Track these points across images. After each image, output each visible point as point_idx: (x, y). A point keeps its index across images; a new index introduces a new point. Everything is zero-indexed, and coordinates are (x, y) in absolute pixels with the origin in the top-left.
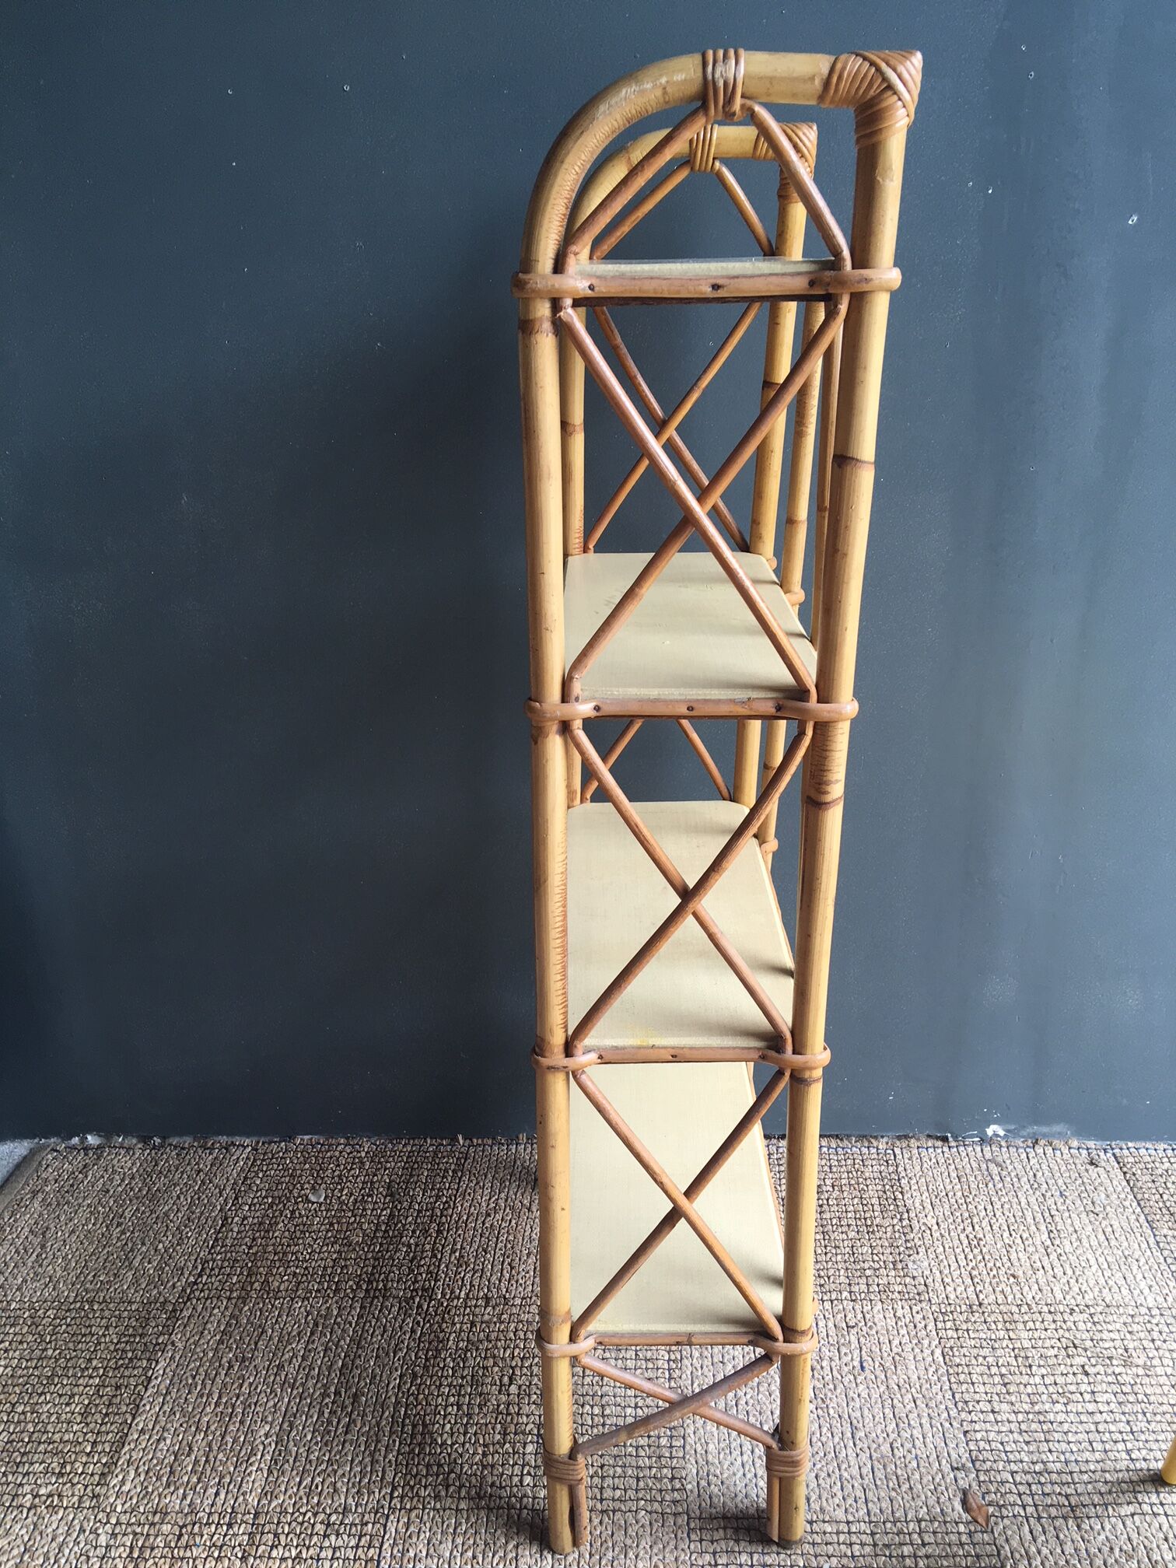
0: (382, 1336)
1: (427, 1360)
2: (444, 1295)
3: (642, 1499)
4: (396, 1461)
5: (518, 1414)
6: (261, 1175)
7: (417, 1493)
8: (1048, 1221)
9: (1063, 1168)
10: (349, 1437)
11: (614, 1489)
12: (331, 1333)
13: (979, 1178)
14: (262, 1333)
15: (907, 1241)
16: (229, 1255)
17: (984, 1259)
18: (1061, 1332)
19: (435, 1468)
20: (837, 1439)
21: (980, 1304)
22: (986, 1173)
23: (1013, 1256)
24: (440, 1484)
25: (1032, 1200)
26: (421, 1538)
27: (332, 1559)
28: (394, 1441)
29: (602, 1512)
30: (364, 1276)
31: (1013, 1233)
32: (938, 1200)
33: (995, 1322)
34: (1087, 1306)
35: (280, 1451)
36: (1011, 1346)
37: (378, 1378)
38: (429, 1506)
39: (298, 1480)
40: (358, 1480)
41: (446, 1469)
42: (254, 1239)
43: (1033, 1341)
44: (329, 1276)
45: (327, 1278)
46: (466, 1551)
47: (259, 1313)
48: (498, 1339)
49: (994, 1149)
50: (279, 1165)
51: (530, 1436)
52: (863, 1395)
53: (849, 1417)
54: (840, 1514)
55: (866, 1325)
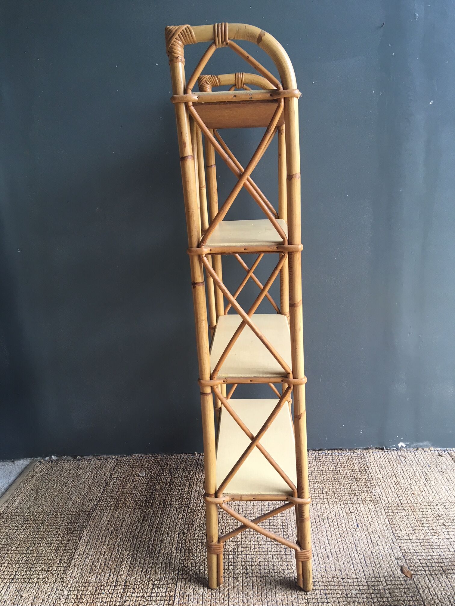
0: (171, 520)
1: (188, 528)
2: (193, 506)
3: (276, 572)
4: (179, 562)
5: (226, 545)
6: (120, 468)
7: (188, 573)
8: (425, 475)
9: (429, 457)
10: (160, 554)
11: (265, 569)
12: (151, 520)
13: (397, 462)
14: (124, 521)
15: (371, 483)
16: (109, 495)
17: (401, 488)
18: (433, 512)
19: (194, 564)
20: (350, 551)
21: (401, 504)
22: (399, 460)
23: (413, 487)
24: (197, 570)
25: (418, 468)
26: (191, 588)
27: (156, 596)
28: (178, 556)
29: (261, 577)
30: (162, 500)
31: (412, 479)
32: (382, 469)
33: (407, 509)
34: (443, 503)
35: (133, 560)
36: (415, 517)
37: (170, 534)
38: (193, 577)
39: (141, 570)
40: (164, 569)
41: (199, 564)
42: (119, 489)
43: (423, 515)
45: (148, 502)
46: (209, 592)
47: (122, 514)
49: (402, 452)
50: (127, 464)
51: (231, 552)
52: (359, 535)
53: (354, 543)
54: (354, 576)
55: (358, 512)
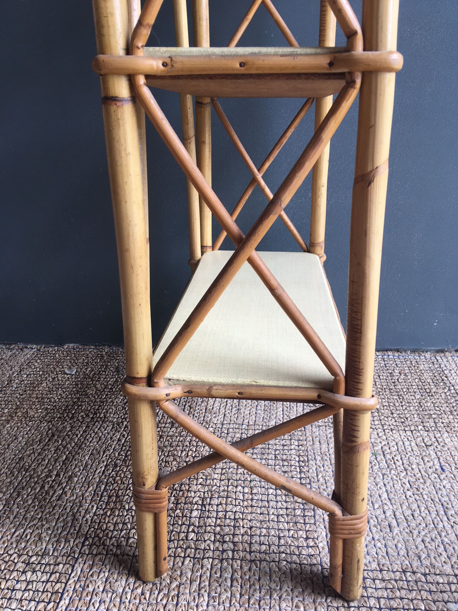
0: (98, 442)
1: (126, 456)
3: (283, 552)
4: (92, 520)
5: (188, 491)
6: (38, 361)
7: (103, 542)
10: (60, 502)
11: (260, 545)
12: (62, 441)
14: (15, 439)
16: (6, 399)
19: (120, 526)
20: (434, 516)
24: (123, 537)
26: (100, 577)
27: (25, 590)
28: (93, 506)
29: (251, 561)
30: (92, 410)
35: (5, 511)
37: (89, 466)
38: (111, 553)
39: (13, 530)
40: (59, 532)
41: (129, 526)
42: (25, 391)
44: (69, 410)
45: (67, 411)
46: (136, 588)
47: (16, 429)
48: (178, 446)
50: (51, 357)
51: (196, 505)
52: (447, 486)
53: (440, 501)
54: (448, 569)
55: (439, 444)
